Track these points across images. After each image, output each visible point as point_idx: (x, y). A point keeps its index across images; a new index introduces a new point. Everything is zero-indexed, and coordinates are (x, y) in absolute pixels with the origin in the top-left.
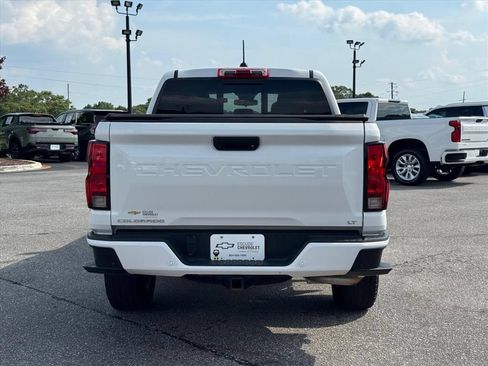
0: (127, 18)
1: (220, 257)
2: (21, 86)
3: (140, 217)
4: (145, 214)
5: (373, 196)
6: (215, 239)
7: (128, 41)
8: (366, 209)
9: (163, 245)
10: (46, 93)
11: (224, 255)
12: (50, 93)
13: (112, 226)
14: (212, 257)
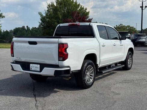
0: (143, 2)
1: (32, 69)
2: (121, 24)
3: (18, 59)
4: (19, 58)
5: (61, 57)
6: (31, 65)
7: (142, 9)
8: (59, 60)
9: (19, 65)
10: (128, 26)
11: (33, 69)
12: (129, 26)
13: (15, 61)
14: (31, 69)
